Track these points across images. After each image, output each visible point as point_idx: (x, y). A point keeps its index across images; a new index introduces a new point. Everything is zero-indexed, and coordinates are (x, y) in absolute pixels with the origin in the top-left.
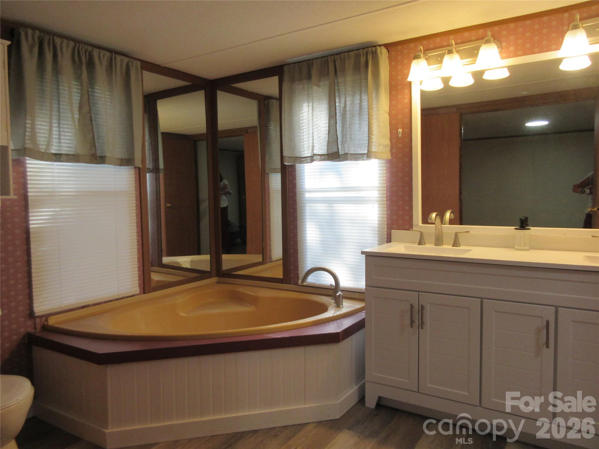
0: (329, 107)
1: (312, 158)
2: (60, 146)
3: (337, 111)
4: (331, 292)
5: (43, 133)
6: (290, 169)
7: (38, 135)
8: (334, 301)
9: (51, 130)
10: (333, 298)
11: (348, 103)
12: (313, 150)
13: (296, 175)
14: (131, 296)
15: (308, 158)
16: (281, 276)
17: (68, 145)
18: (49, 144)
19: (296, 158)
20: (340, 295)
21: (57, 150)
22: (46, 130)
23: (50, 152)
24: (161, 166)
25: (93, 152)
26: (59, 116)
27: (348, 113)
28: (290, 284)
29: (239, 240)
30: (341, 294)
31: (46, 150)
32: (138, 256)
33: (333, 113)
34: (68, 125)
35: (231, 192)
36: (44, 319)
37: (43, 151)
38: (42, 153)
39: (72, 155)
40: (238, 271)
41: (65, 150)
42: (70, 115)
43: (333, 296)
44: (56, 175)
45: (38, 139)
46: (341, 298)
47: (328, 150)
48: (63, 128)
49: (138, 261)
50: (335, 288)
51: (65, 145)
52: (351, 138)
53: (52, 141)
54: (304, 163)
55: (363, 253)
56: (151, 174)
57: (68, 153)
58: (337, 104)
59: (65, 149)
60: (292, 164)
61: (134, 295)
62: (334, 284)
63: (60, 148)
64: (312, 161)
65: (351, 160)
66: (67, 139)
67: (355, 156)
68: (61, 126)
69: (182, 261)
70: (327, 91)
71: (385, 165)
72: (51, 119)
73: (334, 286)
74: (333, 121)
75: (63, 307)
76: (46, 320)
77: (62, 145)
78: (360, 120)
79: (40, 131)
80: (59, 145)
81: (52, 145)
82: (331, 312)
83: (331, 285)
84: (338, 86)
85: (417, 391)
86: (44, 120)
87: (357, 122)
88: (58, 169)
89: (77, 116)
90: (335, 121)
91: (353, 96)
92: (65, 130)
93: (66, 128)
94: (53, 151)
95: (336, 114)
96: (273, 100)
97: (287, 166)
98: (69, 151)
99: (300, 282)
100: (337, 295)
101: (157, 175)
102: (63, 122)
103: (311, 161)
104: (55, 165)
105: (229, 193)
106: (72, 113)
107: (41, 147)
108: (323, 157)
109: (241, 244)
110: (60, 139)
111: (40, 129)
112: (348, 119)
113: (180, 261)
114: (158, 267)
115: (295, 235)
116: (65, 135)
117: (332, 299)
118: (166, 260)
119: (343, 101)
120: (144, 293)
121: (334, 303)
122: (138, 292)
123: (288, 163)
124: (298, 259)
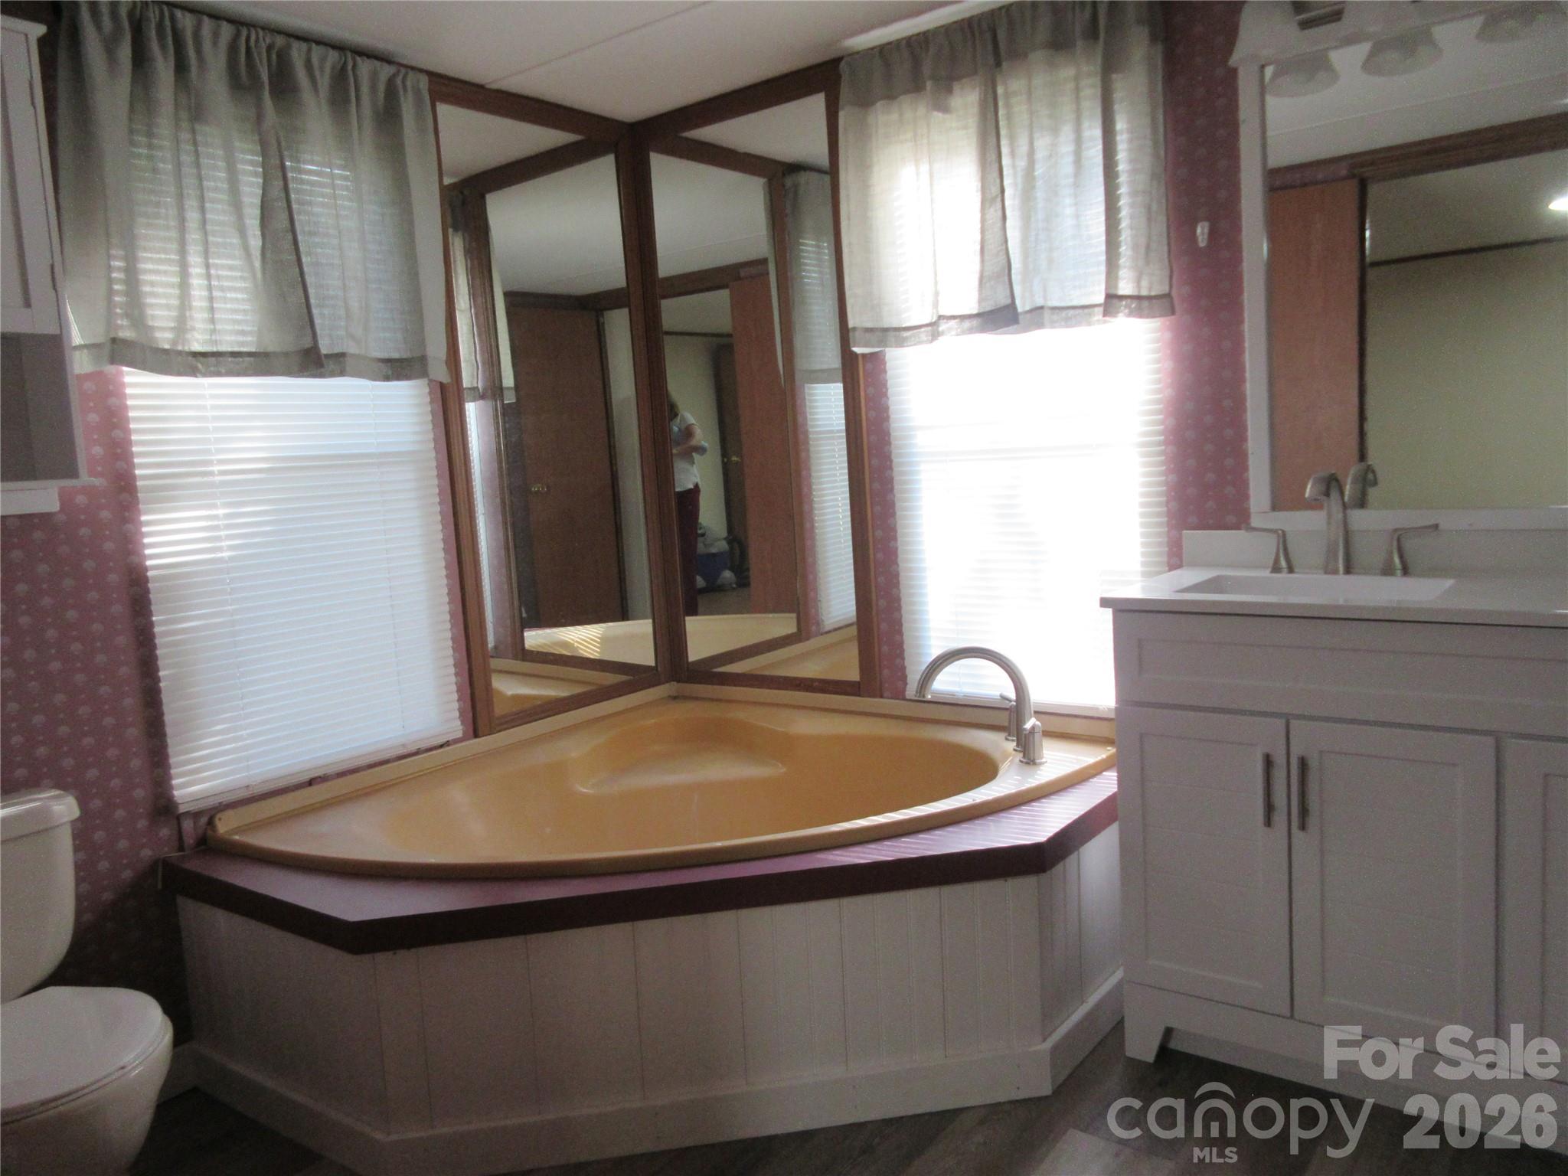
0: (982, 171)
1: (935, 327)
2: (213, 331)
3: (1006, 182)
4: (1003, 719)
5: (165, 296)
6: (869, 366)
7: (149, 300)
8: (1015, 744)
9: (184, 285)
10: (1009, 735)
11: (1040, 155)
12: (936, 304)
13: (887, 381)
14: (441, 746)
15: (923, 330)
16: (854, 675)
17: (236, 327)
18: (181, 326)
19: (886, 330)
20: (1033, 728)
21: (206, 342)
22: (171, 285)
23: (186, 349)
24: (508, 380)
25: (307, 343)
26: (206, 243)
27: (1039, 183)
28: (882, 697)
29: (727, 575)
30: (1038, 723)
31: (175, 342)
32: (453, 634)
33: (995, 190)
34: (231, 268)
35: (705, 444)
36: (204, 820)
37: (167, 346)
38: (166, 351)
39: (250, 354)
40: (732, 662)
41: (228, 343)
42: (236, 241)
43: (1013, 728)
44: (209, 414)
45: (149, 312)
46: (1037, 736)
47: (980, 301)
48: (219, 277)
49: (453, 647)
50: (1017, 706)
51: (229, 327)
52: (1051, 261)
53: (192, 318)
54: (909, 344)
55: (1105, 602)
56: (481, 402)
57: (236, 349)
58: (1006, 161)
59: (228, 338)
60: (877, 350)
61: (447, 744)
62: (1012, 695)
63: (213, 337)
64: (935, 336)
65: (1053, 325)
66: (235, 311)
67: (1064, 314)
68: (213, 272)
69: (578, 638)
70: (972, 121)
71: (1159, 334)
72: (183, 252)
73: (1010, 701)
74: (994, 213)
75: (256, 785)
76: (211, 822)
77: (219, 327)
78: (1076, 204)
79: (155, 289)
80: (212, 327)
81: (193, 329)
82: (1010, 781)
83: (1004, 698)
84: (1008, 106)
85: (1289, 1015)
86: (163, 256)
87: (1069, 211)
88: (213, 396)
89: (255, 242)
90: (1000, 213)
91: (1055, 131)
92: (226, 284)
93: (228, 278)
94: (197, 347)
95: (1003, 191)
96: (808, 173)
97: (860, 359)
98: (242, 344)
99: (911, 691)
100: (1025, 729)
101: (496, 405)
102: (216, 261)
103: (930, 338)
104: (206, 385)
105: (701, 450)
106: (242, 232)
107: (158, 335)
108: (967, 324)
109: (734, 586)
110: (212, 309)
111: (152, 284)
112: (1040, 204)
113: (573, 640)
114: (515, 658)
115: (891, 555)
116: (225, 300)
117: (1007, 739)
118: (535, 638)
119: (1023, 148)
120: (476, 735)
121: (1015, 750)
122: (459, 734)
123: (866, 346)
124: (901, 625)
